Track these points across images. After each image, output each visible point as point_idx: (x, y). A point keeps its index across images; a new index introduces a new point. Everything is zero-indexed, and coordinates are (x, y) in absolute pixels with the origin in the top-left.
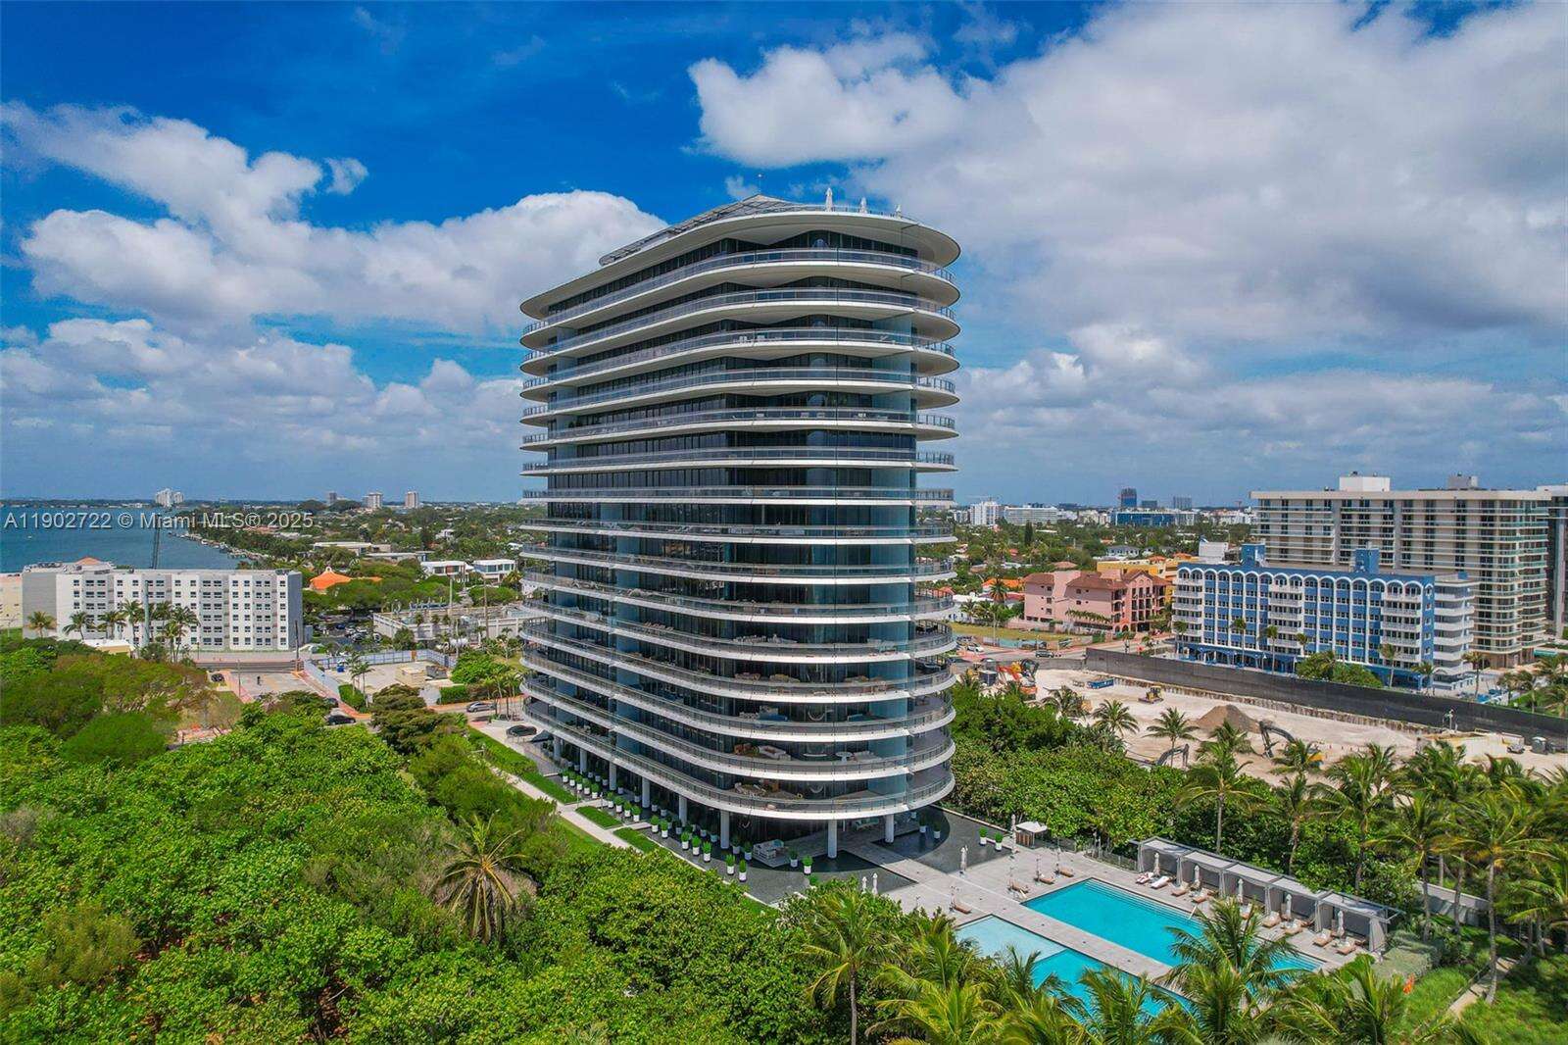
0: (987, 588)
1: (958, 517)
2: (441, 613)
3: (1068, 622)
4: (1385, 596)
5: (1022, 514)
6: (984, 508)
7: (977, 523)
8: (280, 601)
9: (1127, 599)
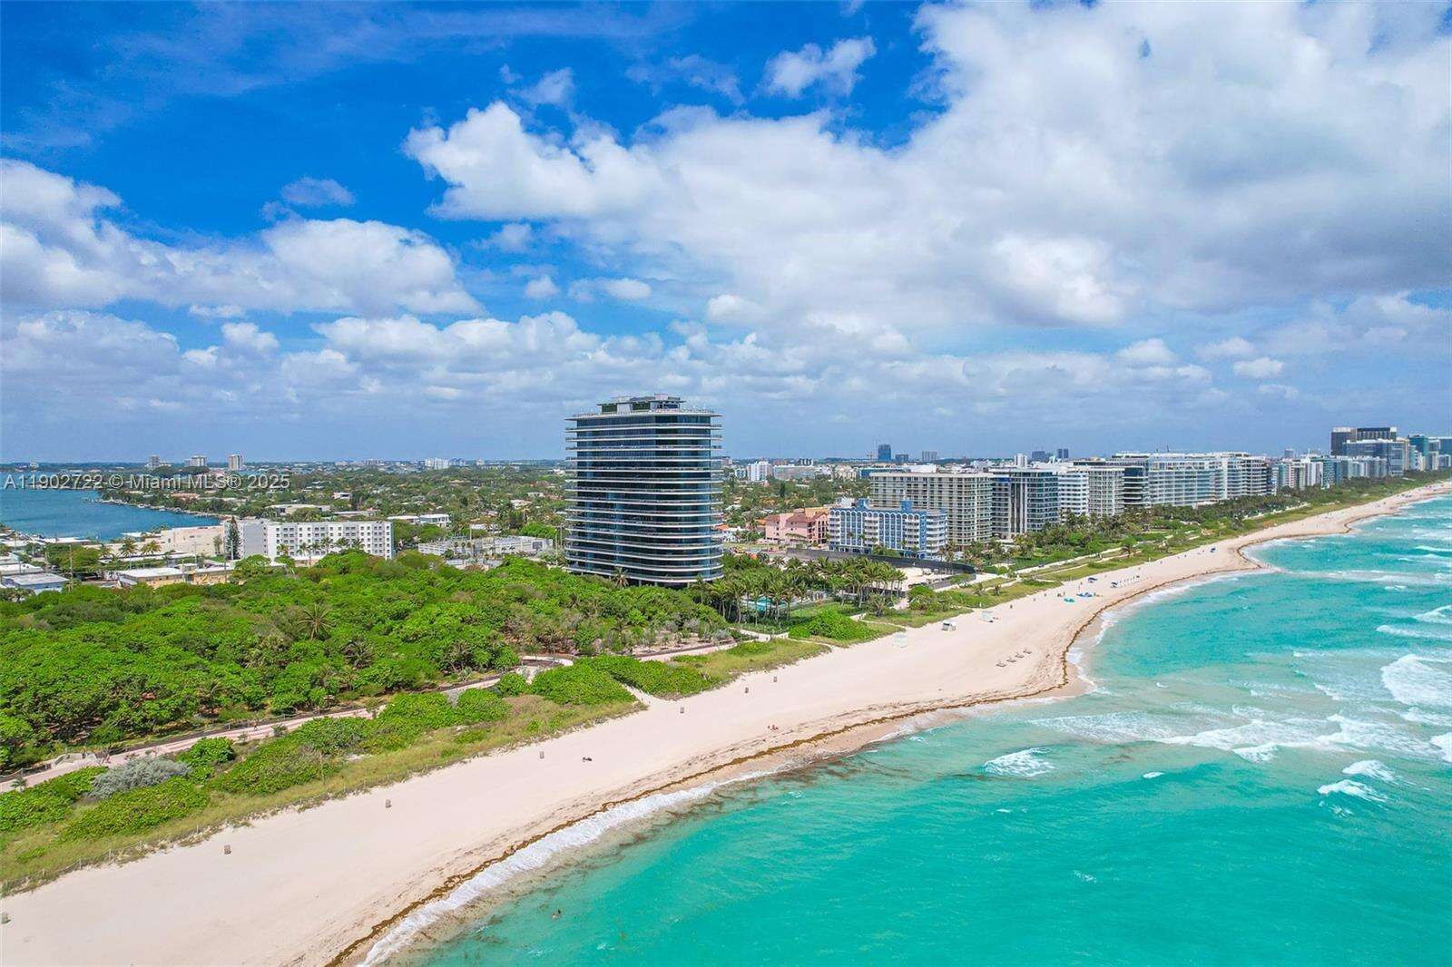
0: (747, 525)
1: (738, 474)
2: (466, 542)
3: (787, 539)
4: (907, 520)
5: (785, 472)
6: (758, 468)
7: (753, 480)
8: (387, 537)
9: (816, 527)
